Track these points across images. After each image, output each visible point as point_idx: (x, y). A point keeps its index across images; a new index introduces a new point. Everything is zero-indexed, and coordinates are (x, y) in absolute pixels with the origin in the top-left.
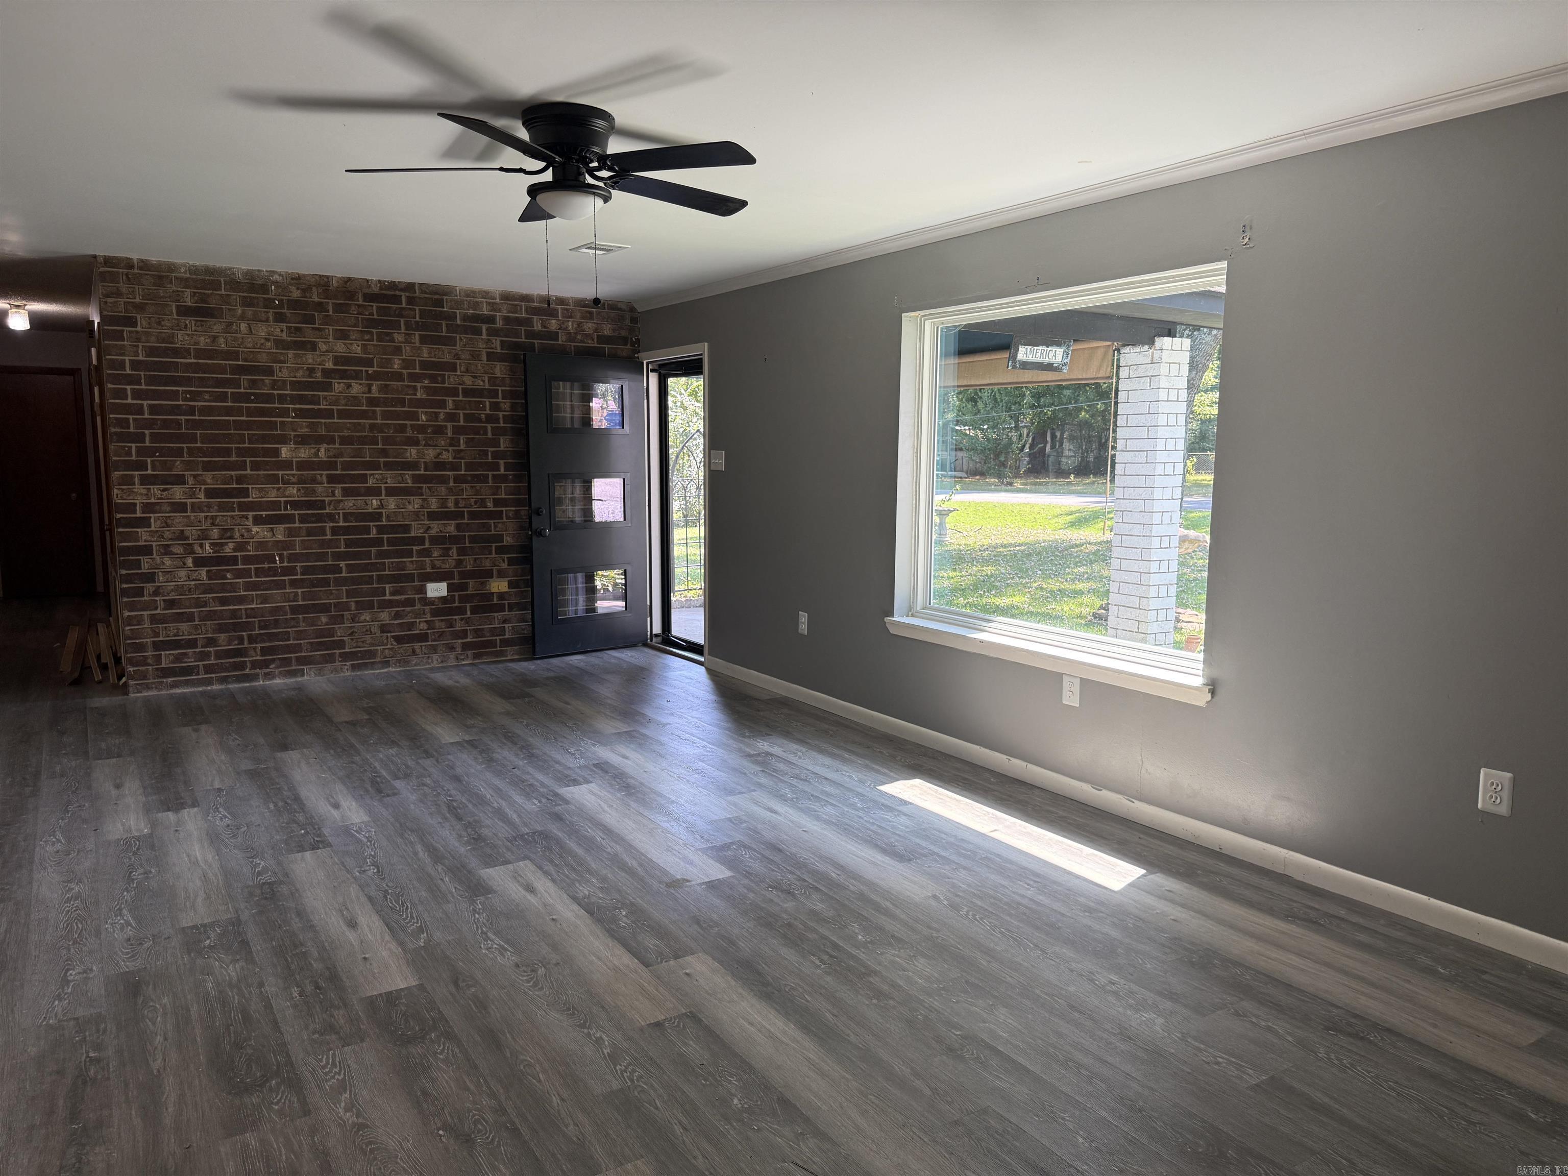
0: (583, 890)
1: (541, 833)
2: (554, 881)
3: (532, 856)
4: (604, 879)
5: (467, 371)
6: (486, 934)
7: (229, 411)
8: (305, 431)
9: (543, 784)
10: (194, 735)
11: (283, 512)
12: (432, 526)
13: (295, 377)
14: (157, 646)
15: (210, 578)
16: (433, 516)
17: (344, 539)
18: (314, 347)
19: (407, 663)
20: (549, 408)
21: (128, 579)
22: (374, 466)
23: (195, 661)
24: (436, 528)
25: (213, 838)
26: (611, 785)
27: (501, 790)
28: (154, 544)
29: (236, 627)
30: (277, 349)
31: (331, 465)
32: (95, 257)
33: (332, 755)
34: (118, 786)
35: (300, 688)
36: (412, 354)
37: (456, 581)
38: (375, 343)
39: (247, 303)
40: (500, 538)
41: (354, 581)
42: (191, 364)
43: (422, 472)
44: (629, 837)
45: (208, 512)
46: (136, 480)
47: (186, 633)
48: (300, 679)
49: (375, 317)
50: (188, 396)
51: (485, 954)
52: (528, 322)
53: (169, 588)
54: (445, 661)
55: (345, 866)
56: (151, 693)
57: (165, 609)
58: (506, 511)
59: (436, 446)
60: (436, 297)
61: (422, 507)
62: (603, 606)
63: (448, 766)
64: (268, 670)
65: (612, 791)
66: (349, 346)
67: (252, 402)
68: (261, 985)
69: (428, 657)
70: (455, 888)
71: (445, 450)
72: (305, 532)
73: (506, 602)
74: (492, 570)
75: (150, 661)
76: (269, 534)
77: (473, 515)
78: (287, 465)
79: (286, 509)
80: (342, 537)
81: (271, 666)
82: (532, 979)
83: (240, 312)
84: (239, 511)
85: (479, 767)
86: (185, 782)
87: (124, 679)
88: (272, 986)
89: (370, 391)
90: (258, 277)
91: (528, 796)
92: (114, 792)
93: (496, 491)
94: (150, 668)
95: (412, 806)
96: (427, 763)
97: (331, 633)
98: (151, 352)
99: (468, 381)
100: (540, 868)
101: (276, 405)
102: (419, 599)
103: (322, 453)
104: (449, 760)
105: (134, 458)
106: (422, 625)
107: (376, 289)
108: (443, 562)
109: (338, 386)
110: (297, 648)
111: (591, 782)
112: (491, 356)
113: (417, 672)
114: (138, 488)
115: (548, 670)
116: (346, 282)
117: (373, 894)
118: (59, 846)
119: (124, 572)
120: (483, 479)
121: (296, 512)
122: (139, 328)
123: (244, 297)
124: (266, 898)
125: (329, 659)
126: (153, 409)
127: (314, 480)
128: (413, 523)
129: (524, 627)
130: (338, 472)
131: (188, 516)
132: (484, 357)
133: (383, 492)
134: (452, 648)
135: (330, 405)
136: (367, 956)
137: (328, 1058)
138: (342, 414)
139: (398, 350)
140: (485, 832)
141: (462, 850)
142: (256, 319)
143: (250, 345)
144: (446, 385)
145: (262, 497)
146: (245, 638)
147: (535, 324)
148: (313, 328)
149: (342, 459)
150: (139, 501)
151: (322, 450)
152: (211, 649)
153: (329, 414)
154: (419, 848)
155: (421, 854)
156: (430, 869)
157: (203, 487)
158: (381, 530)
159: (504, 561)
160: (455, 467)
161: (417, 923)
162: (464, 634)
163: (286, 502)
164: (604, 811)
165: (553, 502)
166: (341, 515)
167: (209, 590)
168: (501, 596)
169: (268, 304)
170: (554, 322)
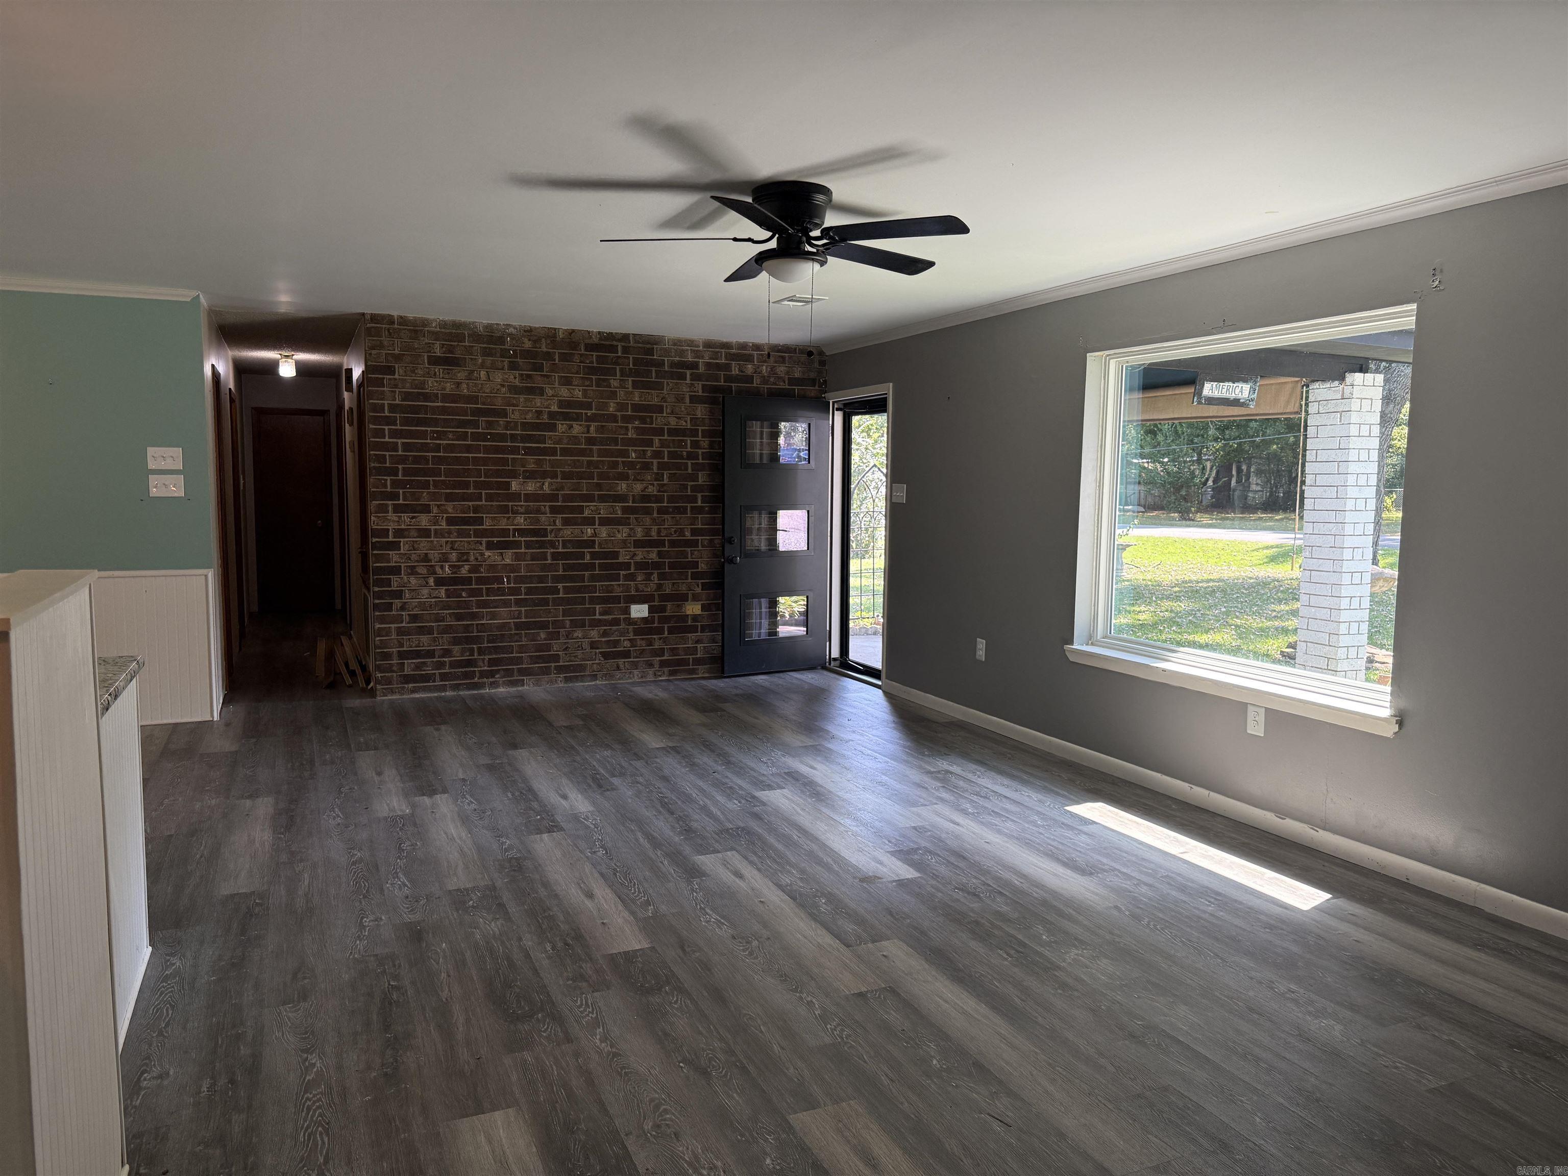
0: (786, 880)
1: (743, 829)
2: (759, 870)
3: (739, 848)
4: (803, 871)
5: (672, 413)
6: (704, 909)
7: (468, 449)
8: (531, 466)
9: (741, 788)
10: (436, 733)
11: (511, 539)
12: (637, 553)
13: (525, 419)
14: (402, 655)
15: (448, 597)
16: (638, 544)
17: (563, 564)
18: (541, 392)
19: (612, 677)
20: (743, 445)
21: (379, 595)
22: (589, 498)
23: (432, 670)
24: (640, 555)
25: (464, 820)
26: (802, 792)
27: (705, 791)
28: (403, 565)
29: (469, 640)
30: (511, 394)
31: (553, 497)
32: (363, 314)
33: (556, 755)
34: (379, 774)
35: (521, 697)
36: (625, 398)
37: (656, 603)
38: (594, 388)
39: (487, 353)
40: (695, 565)
41: (568, 601)
42: (438, 407)
43: (630, 504)
44: (822, 838)
45: (448, 538)
46: (390, 508)
47: (426, 644)
48: (520, 689)
49: (595, 365)
50: (435, 435)
51: (705, 926)
52: (727, 367)
53: (413, 604)
54: (645, 677)
55: (578, 848)
56: (394, 697)
57: (409, 623)
58: (702, 539)
59: (643, 480)
60: (648, 346)
61: (630, 535)
62: (784, 631)
63: (656, 767)
64: (493, 680)
65: (804, 797)
66: (572, 391)
67: (488, 440)
68: (520, 939)
69: (630, 673)
70: (674, 870)
71: (651, 484)
72: (529, 557)
73: (699, 624)
74: (688, 593)
75: (395, 668)
76: (499, 558)
77: (673, 543)
78: (516, 497)
79: (514, 536)
80: (560, 562)
81: (497, 676)
82: (747, 949)
83: (480, 361)
84: (475, 537)
85: (683, 770)
86: (434, 773)
87: (372, 684)
88: (529, 941)
89: (588, 432)
90: (497, 330)
91: (729, 797)
92: (376, 778)
93: (693, 521)
94: (395, 674)
95: (630, 800)
96: (638, 764)
97: (548, 647)
98: (407, 396)
99: (673, 421)
100: (746, 858)
101: (509, 444)
102: (624, 619)
103: (546, 487)
104: (657, 763)
105: (389, 489)
106: (625, 643)
107: (595, 340)
108: (646, 586)
109: (561, 427)
110: (519, 661)
111: (784, 788)
112: (693, 399)
113: (620, 686)
114: (391, 515)
115: (736, 687)
116: (570, 334)
117: (604, 871)
118: (339, 820)
119: (377, 589)
120: (683, 511)
121: (523, 539)
122: (396, 376)
123: (485, 348)
124: (514, 870)
125: (546, 671)
126: (407, 447)
127: (538, 511)
128: (621, 550)
129: (714, 648)
130: (560, 504)
131: (432, 541)
132: (688, 400)
133: (597, 523)
134: (651, 665)
135: (554, 444)
136: (605, 921)
137: (582, 1000)
138: (565, 452)
139: (613, 395)
140: (695, 825)
141: (677, 839)
142: (494, 367)
143: (487, 391)
144: (654, 426)
145: (494, 525)
146: (476, 650)
147: (733, 369)
148: (541, 375)
149: (562, 492)
150: (391, 527)
151: (547, 484)
152: (446, 659)
153: (553, 452)
154: (639, 835)
155: (641, 840)
156: (651, 853)
157: (445, 515)
158: (594, 555)
159: (698, 586)
160: (659, 499)
161: (645, 897)
162: (661, 652)
163: (515, 530)
164: (797, 813)
165: (744, 532)
166: (561, 542)
167: (446, 606)
168: (695, 618)
169: (504, 354)
170: (750, 366)
